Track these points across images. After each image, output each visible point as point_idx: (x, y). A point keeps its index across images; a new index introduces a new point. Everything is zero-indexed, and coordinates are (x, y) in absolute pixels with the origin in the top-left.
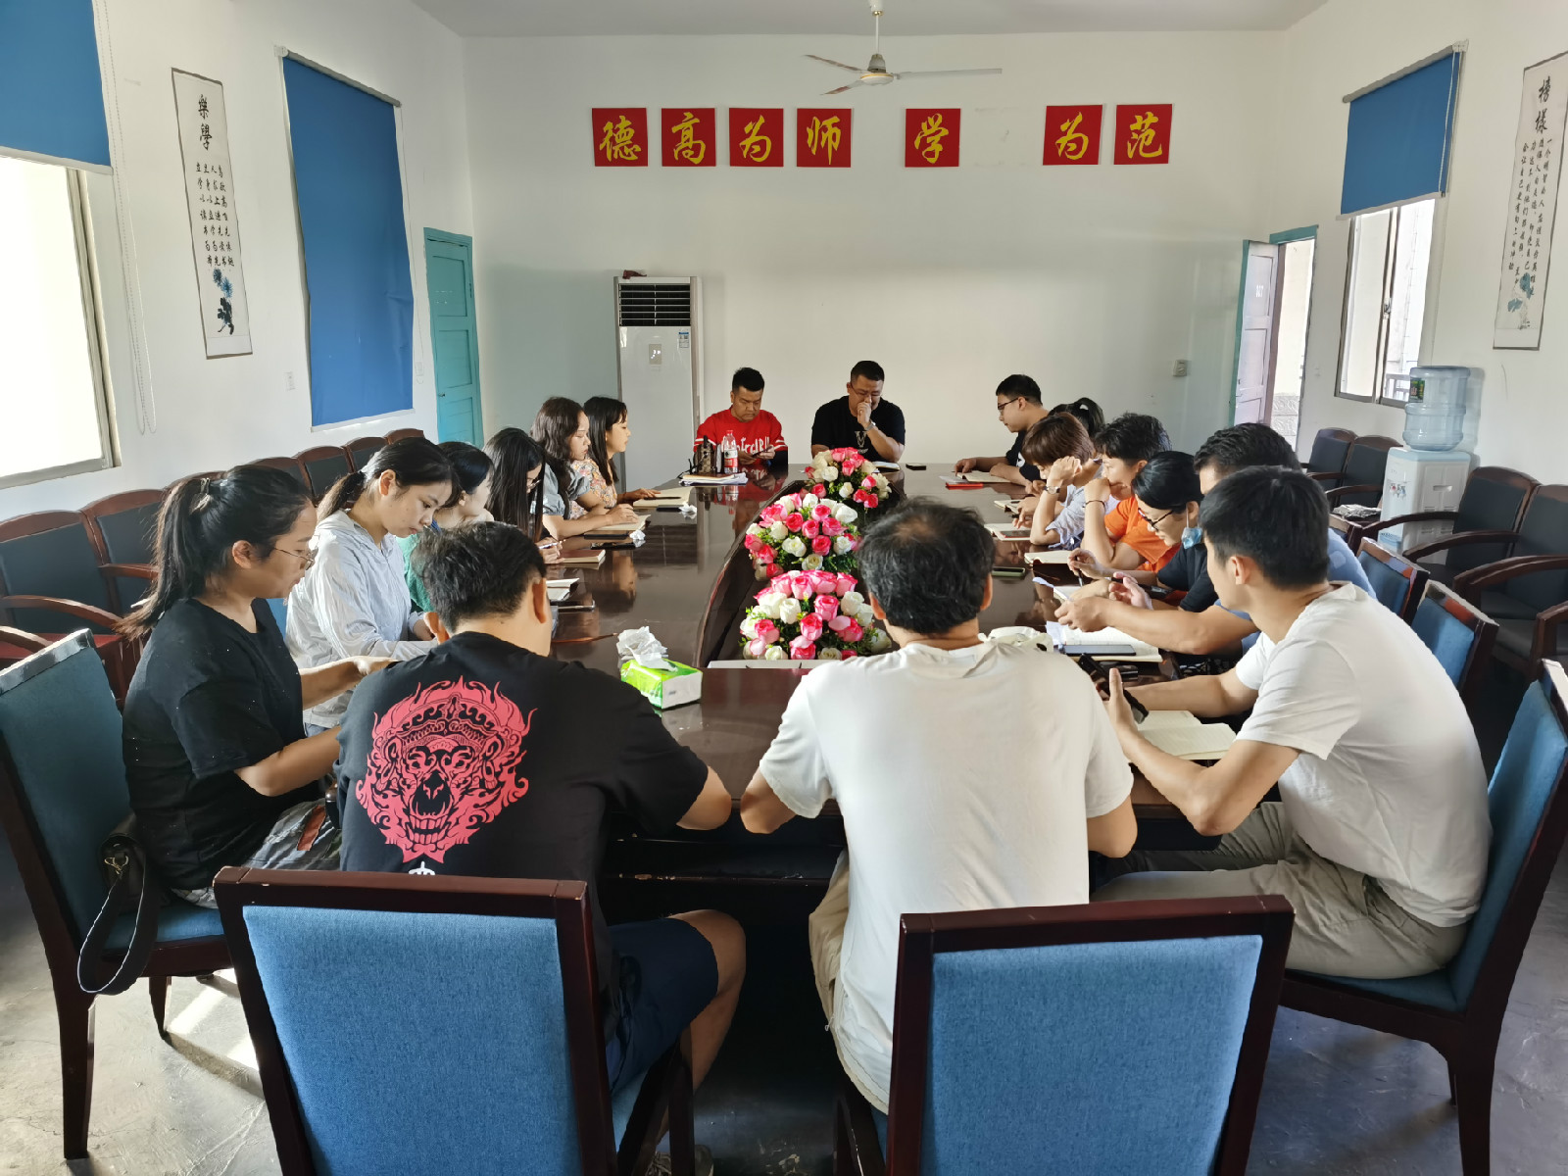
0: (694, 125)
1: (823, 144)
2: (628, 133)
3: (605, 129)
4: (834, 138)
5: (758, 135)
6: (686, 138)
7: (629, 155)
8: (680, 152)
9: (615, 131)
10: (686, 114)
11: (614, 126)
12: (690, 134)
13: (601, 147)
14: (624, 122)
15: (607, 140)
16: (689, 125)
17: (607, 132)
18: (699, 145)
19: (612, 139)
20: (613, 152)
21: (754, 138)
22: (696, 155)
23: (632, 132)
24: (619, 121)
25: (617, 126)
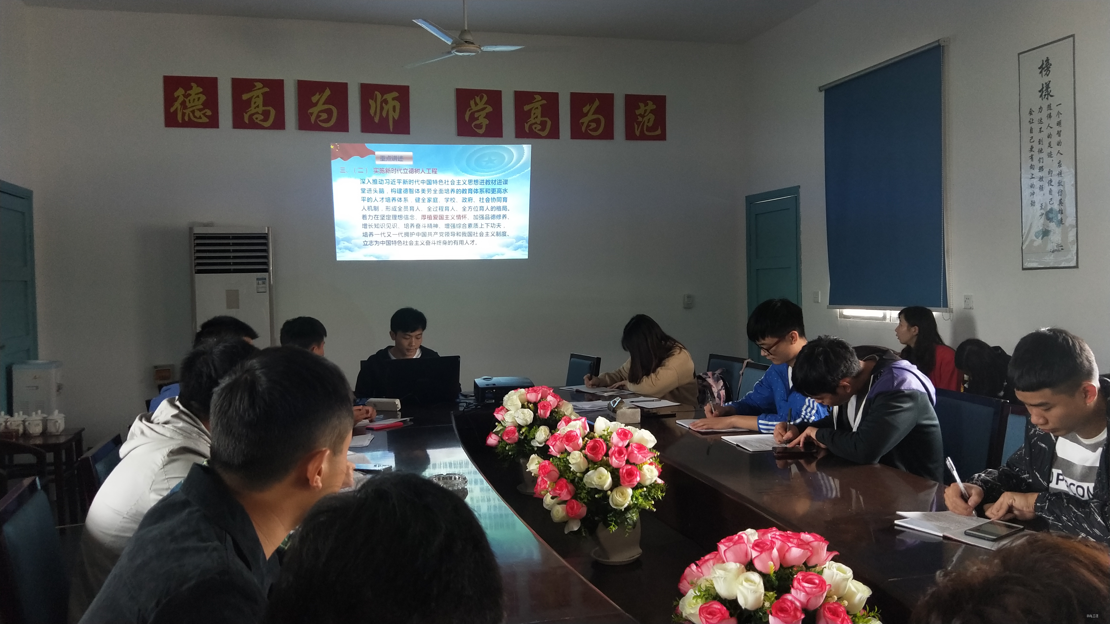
0: (265, 94)
1: (384, 114)
2: (199, 99)
3: (176, 94)
4: (394, 111)
5: (324, 104)
6: (257, 104)
7: (200, 118)
8: (251, 117)
9: (187, 96)
10: (256, 84)
11: (186, 92)
12: (260, 101)
13: (172, 110)
14: (196, 89)
15: (177, 105)
16: (259, 93)
17: (178, 97)
18: (269, 111)
19: (183, 104)
20: (184, 114)
21: (320, 107)
22: (266, 119)
23: (203, 98)
24: (191, 88)
25: (189, 92)
